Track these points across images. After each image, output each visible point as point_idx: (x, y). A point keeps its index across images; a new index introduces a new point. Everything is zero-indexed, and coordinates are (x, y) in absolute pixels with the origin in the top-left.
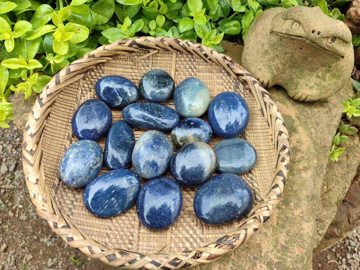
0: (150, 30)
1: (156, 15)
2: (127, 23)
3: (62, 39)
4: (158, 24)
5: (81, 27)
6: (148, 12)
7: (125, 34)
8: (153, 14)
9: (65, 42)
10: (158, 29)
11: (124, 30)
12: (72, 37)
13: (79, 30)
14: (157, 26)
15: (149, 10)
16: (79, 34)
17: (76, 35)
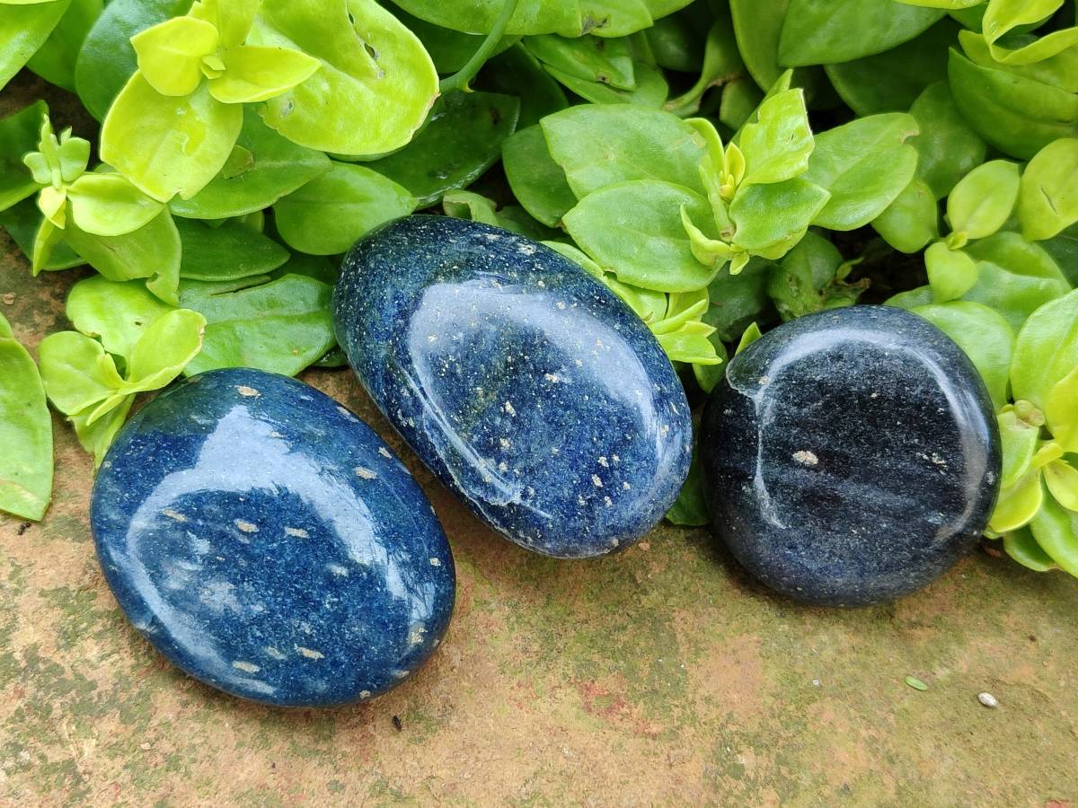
0: (944, 230)
1: (1046, 129)
2: (770, 136)
3: (204, 80)
4: (1028, 203)
5: (390, 37)
6: (991, 88)
7: (721, 218)
8: (1021, 113)
9: (222, 110)
10: (1016, 244)
11: (728, 187)
12: (299, 89)
13: (372, 52)
14: (1015, 223)
15: (1003, 78)
16: (360, 86)
17: (330, 80)
